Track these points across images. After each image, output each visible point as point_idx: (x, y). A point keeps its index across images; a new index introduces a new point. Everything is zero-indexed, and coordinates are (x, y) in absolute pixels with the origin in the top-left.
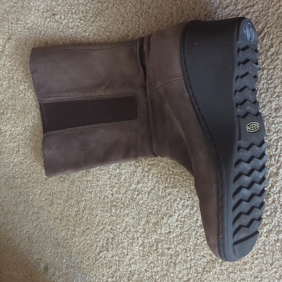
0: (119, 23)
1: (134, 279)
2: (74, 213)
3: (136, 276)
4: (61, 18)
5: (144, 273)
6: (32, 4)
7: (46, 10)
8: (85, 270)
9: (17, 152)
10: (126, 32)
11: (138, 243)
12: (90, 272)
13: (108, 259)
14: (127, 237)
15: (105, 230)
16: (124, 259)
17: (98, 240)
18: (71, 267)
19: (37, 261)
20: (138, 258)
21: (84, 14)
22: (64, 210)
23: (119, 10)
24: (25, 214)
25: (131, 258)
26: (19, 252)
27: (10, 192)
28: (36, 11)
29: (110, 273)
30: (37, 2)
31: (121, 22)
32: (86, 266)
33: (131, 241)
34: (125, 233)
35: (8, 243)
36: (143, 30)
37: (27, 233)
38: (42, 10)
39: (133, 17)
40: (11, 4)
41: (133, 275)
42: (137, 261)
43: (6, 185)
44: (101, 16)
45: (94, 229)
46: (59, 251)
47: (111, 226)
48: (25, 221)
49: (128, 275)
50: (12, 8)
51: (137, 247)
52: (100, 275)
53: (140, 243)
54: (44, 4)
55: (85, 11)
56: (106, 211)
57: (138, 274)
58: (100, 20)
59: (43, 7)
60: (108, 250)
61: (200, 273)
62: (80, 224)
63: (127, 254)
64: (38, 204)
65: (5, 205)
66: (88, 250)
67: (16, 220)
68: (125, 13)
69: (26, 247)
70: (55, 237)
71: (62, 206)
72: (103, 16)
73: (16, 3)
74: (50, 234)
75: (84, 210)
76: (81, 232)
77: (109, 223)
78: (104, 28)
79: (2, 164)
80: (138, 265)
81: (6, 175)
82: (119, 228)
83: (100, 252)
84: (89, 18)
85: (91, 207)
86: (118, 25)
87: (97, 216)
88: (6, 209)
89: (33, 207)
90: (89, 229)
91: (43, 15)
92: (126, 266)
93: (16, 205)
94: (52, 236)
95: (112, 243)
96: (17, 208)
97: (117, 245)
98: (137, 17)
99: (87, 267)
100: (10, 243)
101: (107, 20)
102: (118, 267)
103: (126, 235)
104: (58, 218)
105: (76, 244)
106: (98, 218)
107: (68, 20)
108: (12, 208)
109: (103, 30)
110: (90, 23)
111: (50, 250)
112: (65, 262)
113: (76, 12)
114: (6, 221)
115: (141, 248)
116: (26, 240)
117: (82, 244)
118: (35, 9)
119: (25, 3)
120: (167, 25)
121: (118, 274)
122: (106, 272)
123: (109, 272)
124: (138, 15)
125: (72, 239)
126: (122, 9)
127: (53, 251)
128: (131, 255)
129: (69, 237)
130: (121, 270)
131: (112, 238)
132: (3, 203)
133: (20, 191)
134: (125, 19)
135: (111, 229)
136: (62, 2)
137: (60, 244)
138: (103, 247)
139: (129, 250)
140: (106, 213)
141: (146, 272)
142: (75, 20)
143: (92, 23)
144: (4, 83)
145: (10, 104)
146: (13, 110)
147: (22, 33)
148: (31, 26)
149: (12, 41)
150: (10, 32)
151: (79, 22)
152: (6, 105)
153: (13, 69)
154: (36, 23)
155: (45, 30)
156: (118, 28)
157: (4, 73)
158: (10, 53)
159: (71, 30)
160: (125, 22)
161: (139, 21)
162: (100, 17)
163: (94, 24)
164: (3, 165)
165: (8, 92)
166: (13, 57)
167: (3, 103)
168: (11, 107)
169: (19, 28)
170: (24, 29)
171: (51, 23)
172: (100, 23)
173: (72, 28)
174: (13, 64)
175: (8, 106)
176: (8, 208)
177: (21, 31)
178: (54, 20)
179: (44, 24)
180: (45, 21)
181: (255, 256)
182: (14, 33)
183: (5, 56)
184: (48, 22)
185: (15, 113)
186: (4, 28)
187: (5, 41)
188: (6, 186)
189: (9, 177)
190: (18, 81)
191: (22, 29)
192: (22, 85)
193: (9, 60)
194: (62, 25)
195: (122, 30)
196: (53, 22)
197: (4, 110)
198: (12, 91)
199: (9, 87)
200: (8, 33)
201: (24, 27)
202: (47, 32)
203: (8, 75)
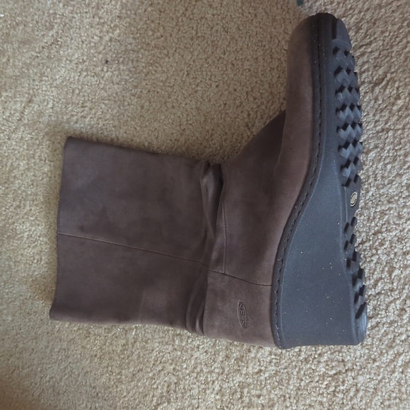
0: (184, 74)
2: (120, 348)
4: (102, 70)
6: (61, 53)
7: (81, 61)
9: (38, 261)
10: (194, 86)
11: (214, 389)
14: (198, 381)
15: (166, 372)
17: (155, 386)
21: (134, 63)
22: (105, 344)
23: (183, 56)
24: (48, 351)
27: (27, 320)
28: (68, 62)
30: (70, 50)
31: (186, 73)
33: (203, 386)
34: (195, 375)
36: (217, 84)
37: (51, 381)
38: (76, 61)
39: (202, 65)
40: (33, 53)
43: (21, 310)
44: (158, 65)
45: (149, 370)
46: (97, 405)
47: (174, 366)
48: (48, 362)
50: (34, 59)
51: (213, 396)
53: (216, 389)
54: (79, 52)
55: (135, 59)
56: (167, 343)
59: (77, 56)
60: (169, 402)
62: (129, 363)
63: (198, 407)
64: (68, 336)
65: (19, 340)
66: (140, 402)
67: (36, 362)
68: (192, 61)
69: (50, 402)
70: (92, 385)
71: (103, 338)
72: (160, 65)
73: (39, 53)
74: (84, 381)
75: (135, 342)
76: (130, 375)
77: (170, 361)
78: (162, 81)
79: (17, 279)
81: (21, 296)
82: (186, 368)
83: (159, 405)
84: (141, 68)
85: (144, 338)
86: (182, 77)
87: (153, 350)
88: (21, 345)
89: (60, 340)
90: (142, 370)
91: (77, 67)
93: (36, 338)
94: (88, 383)
95: (175, 391)
96: (37, 343)
97: (182, 393)
98: (207, 66)
100: (27, 396)
101: (166, 70)
103: (196, 378)
104: (96, 356)
105: (122, 394)
106: (155, 353)
107: (112, 72)
109: (161, 84)
110: (143, 75)
111: (84, 405)
113: (123, 62)
114: (20, 363)
115: (218, 397)
116: (50, 391)
117: (131, 394)
118: (67, 59)
119: (52, 51)
120: (250, 74)
124: (208, 63)
125: (117, 387)
126: (188, 55)
127: (89, 406)
129: (112, 383)
131: (176, 383)
132: (16, 337)
133: (42, 317)
135: (174, 369)
136: (104, 49)
137: (99, 395)
138: (162, 397)
139: (200, 401)
140: (167, 347)
142: (122, 73)
143: (146, 75)
144: (22, 164)
145: (29, 193)
146: (33, 201)
147: (48, 93)
148: (60, 84)
149: (33, 105)
150: (31, 92)
151: (128, 75)
152: (24, 194)
153: (34, 144)
154: (67, 78)
155: (80, 88)
156: (182, 81)
157: (22, 149)
158: (30, 122)
159: (116, 86)
160: (192, 73)
161: (210, 71)
162: (156, 67)
163: (148, 77)
164: (18, 281)
165: (27, 175)
166: (35, 127)
167: (20, 192)
168: (30, 198)
169: (44, 86)
170: (51, 87)
171: (89, 77)
172: (158, 75)
173: (118, 84)
174: (35, 137)
175: (27, 195)
176: (24, 344)
177: (46, 91)
178: (93, 74)
179: (78, 79)
180: (79, 76)
181: (387, 403)
182: (36, 93)
183: (24, 125)
184: (85, 77)
185: (36, 205)
186: (23, 87)
187: (23, 105)
188: (22, 312)
189: (26, 299)
190: (41, 160)
191: (48, 87)
192: (47, 166)
193: (29, 131)
194: (105, 79)
195: (188, 84)
196: (91, 76)
197: (20, 202)
198: (32, 174)
199: (28, 169)
200: (29, 94)
201: (51, 84)
202: (83, 90)
203: (27, 152)
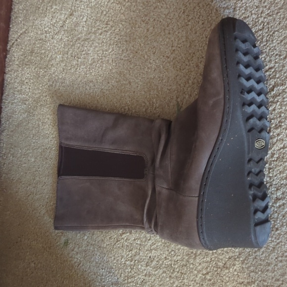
1: (152, 265)
3: (154, 263)
5: (163, 260)
8: (105, 249)
12: (109, 252)
13: (129, 241)
16: (146, 243)
18: (91, 245)
19: (58, 234)
20: (160, 244)
25: (153, 244)
26: (42, 222)
29: (129, 256)
32: (107, 245)
35: (34, 212)
41: (152, 261)
42: (158, 247)
49: (147, 260)
52: (119, 257)
57: (157, 261)
58: (162, 7)
61: (220, 268)
80: (159, 252)
92: (147, 250)
99: (108, 247)
102: (138, 251)
108: (44, 178)
112: (87, 239)
121: (137, 258)
122: (126, 254)
123: (128, 254)
128: (154, 241)
130: (140, 254)
134: (187, 9)
141: (166, 260)
